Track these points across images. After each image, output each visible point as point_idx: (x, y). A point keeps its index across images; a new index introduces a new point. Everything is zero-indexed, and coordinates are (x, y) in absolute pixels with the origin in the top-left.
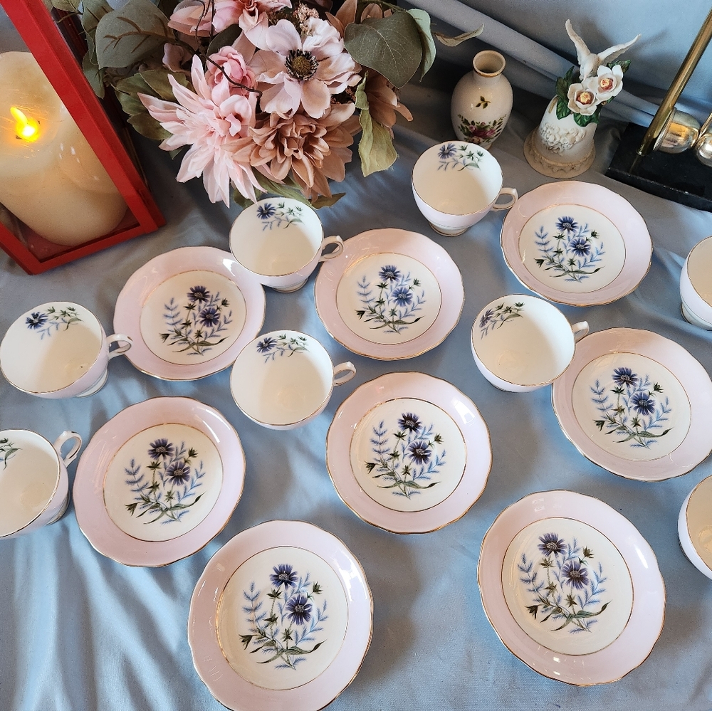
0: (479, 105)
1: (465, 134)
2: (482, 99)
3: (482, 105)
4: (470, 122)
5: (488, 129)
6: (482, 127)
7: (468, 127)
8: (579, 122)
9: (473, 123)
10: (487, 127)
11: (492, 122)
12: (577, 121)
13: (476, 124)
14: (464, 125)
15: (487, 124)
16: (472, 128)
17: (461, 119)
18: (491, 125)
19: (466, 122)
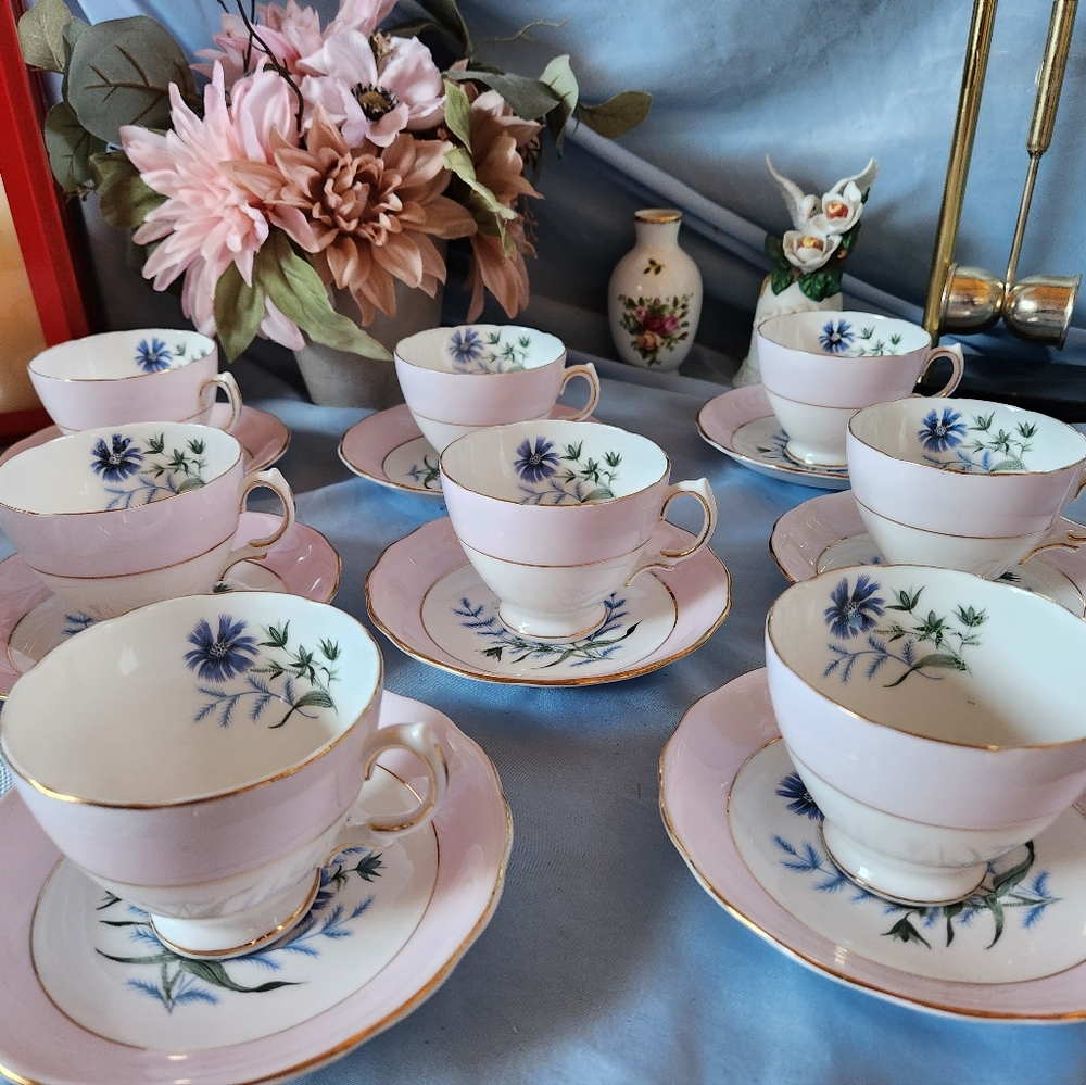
0: (647, 271)
1: (632, 332)
2: (652, 262)
3: (652, 271)
4: (636, 301)
5: (667, 314)
6: (657, 307)
7: (634, 313)
8: (809, 292)
9: (641, 300)
10: (664, 307)
11: (672, 300)
12: (805, 292)
13: (646, 303)
14: (628, 312)
15: (663, 302)
16: (640, 313)
17: (622, 302)
18: (670, 304)
19: (630, 304)
